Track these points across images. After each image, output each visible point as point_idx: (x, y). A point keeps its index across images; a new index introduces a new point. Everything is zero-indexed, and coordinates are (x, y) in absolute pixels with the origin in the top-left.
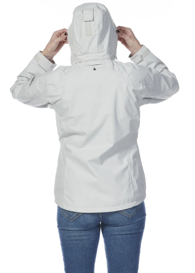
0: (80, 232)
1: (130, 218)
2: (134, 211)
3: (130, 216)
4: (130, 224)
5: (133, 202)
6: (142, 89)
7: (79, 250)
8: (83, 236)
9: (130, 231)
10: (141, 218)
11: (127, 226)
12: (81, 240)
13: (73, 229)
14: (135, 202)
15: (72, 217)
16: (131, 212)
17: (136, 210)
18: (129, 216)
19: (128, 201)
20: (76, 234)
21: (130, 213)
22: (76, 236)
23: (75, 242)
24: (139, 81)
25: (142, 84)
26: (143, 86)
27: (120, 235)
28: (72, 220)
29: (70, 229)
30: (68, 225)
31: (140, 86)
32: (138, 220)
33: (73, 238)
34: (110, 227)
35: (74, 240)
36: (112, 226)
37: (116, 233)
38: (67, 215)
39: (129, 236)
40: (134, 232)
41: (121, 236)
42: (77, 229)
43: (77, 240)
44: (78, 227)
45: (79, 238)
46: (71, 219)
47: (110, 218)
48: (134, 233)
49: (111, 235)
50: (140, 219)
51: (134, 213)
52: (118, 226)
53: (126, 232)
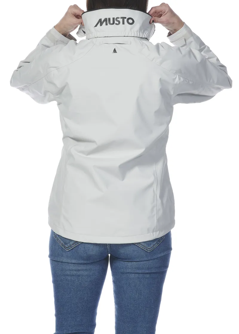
0: (78, 265)
1: (149, 252)
2: (154, 244)
3: (149, 249)
4: (149, 260)
5: (154, 233)
6: (178, 83)
7: (74, 290)
8: (82, 270)
9: (148, 269)
10: (165, 253)
11: (144, 262)
12: (79, 276)
13: (69, 261)
14: (158, 232)
15: (69, 245)
16: (151, 244)
17: (157, 242)
18: (147, 250)
19: (148, 230)
20: (72, 267)
21: (149, 245)
22: (72, 270)
23: (69, 278)
24: (175, 72)
25: (179, 76)
26: (179, 79)
27: (135, 273)
28: (68, 250)
29: (65, 260)
30: (62, 256)
31: (176, 78)
32: (160, 255)
33: (68, 273)
34: (121, 262)
35: (68, 275)
36: (125, 260)
37: (129, 271)
38: (62, 242)
39: (148, 276)
40: (153, 271)
41: (137, 275)
42: (73, 261)
43: (73, 275)
44: (75, 259)
45: (75, 272)
46: (67, 248)
47: (122, 251)
48: (154, 273)
49: (122, 273)
50: (162, 254)
51: (155, 246)
52: (132, 262)
53: (143, 271)
